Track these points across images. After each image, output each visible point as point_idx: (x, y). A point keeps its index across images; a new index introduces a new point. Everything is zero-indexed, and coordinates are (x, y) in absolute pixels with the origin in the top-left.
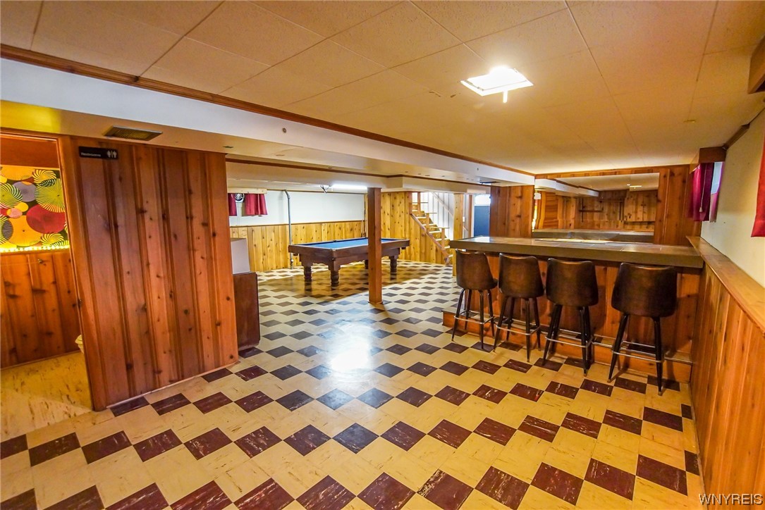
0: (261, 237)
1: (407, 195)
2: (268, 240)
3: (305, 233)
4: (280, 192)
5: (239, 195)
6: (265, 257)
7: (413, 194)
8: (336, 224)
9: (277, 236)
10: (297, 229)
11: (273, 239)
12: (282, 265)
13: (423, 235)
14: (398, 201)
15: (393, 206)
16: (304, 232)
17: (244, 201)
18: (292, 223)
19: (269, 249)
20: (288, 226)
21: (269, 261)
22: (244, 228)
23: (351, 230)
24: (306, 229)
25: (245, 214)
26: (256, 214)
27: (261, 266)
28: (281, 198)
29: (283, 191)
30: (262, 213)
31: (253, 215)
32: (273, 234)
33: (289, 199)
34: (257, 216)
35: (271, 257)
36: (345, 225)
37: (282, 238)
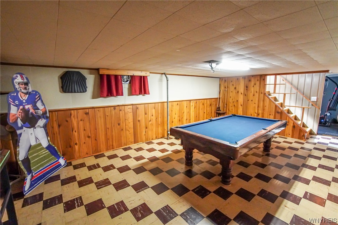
0: (144, 113)
1: (262, 78)
2: (150, 115)
3: (178, 109)
4: (159, 75)
5: (125, 77)
6: (146, 130)
7: (268, 77)
8: (200, 101)
9: (157, 112)
10: (172, 106)
11: (154, 115)
12: (160, 136)
13: (278, 113)
14: (252, 83)
15: (247, 87)
16: (178, 107)
17: (130, 83)
18: (169, 100)
19: (150, 123)
20: (166, 104)
21: (150, 133)
22: (129, 107)
23: (210, 105)
24: (180, 105)
25: (131, 93)
26: (140, 94)
27: (144, 138)
28: (161, 80)
29: (162, 74)
30: (145, 93)
31: (137, 95)
32: (154, 110)
33: (167, 80)
34: (141, 96)
35: (152, 130)
36: (207, 101)
37: (161, 113)
